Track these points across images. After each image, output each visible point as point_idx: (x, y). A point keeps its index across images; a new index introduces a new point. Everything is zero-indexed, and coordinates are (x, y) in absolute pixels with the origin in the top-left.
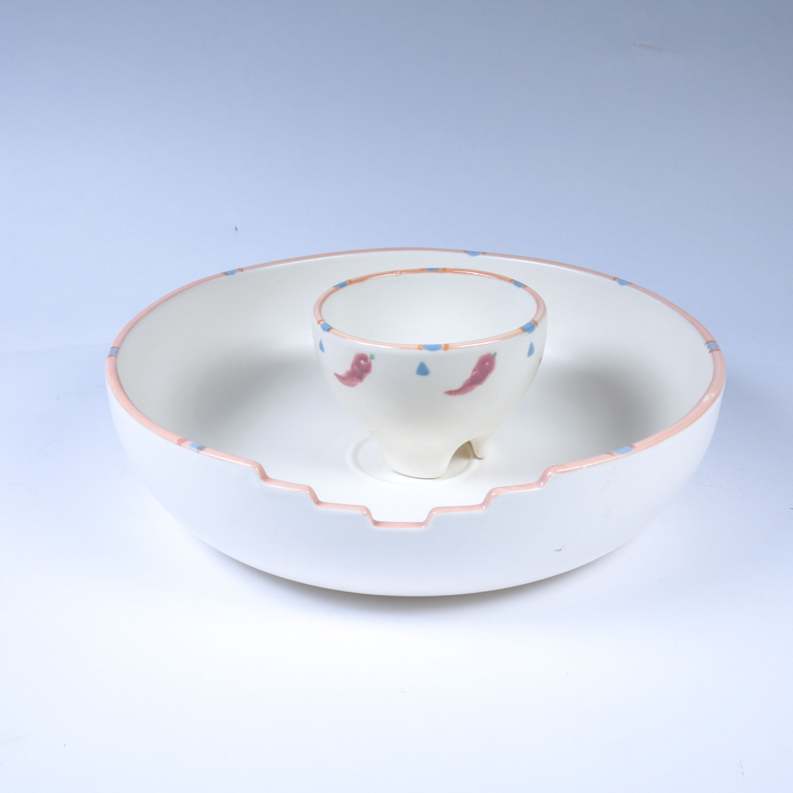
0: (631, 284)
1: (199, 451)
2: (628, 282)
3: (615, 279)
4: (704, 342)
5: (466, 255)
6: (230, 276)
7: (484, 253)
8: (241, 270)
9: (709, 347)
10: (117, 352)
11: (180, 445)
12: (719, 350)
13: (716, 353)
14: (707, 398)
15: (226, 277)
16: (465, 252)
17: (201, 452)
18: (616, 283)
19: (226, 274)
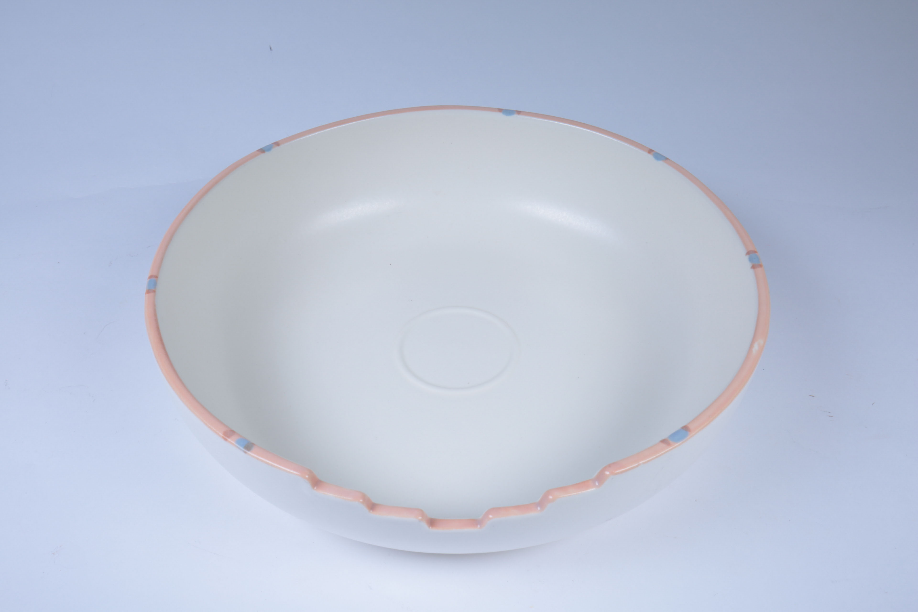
0: (667, 159)
1: (246, 451)
2: (664, 157)
3: (650, 151)
4: (745, 252)
5: (500, 115)
6: (267, 153)
7: (519, 112)
8: (277, 144)
9: (750, 260)
10: (155, 284)
11: (226, 440)
12: (761, 266)
13: (759, 270)
14: (756, 347)
15: (263, 155)
16: (500, 110)
17: (249, 453)
18: (650, 157)
19: (262, 151)
